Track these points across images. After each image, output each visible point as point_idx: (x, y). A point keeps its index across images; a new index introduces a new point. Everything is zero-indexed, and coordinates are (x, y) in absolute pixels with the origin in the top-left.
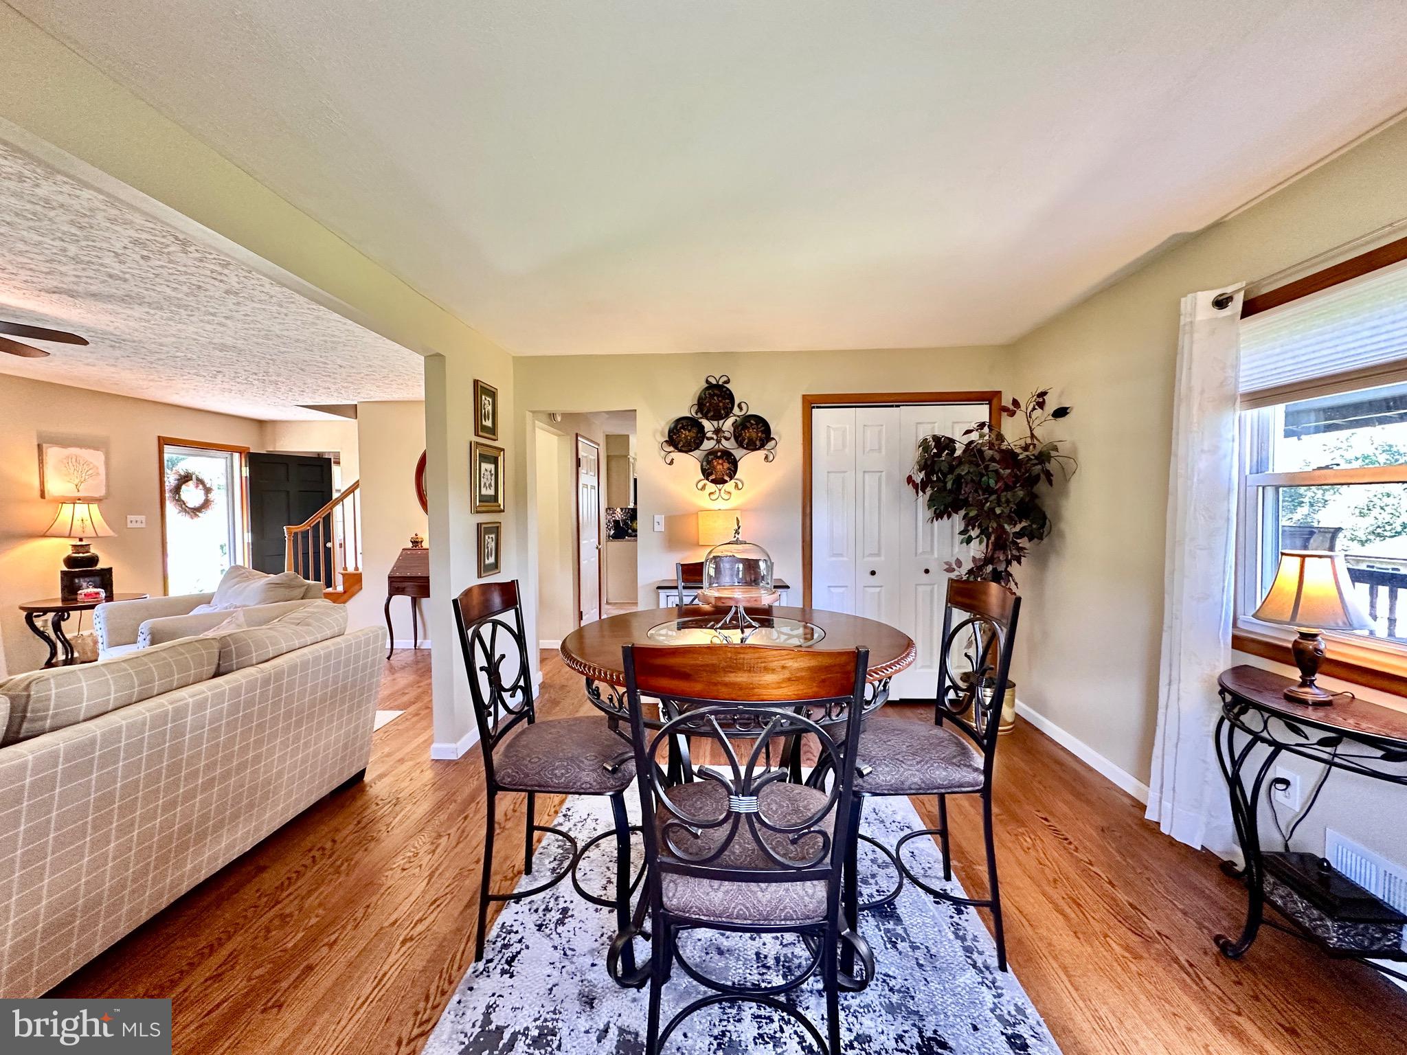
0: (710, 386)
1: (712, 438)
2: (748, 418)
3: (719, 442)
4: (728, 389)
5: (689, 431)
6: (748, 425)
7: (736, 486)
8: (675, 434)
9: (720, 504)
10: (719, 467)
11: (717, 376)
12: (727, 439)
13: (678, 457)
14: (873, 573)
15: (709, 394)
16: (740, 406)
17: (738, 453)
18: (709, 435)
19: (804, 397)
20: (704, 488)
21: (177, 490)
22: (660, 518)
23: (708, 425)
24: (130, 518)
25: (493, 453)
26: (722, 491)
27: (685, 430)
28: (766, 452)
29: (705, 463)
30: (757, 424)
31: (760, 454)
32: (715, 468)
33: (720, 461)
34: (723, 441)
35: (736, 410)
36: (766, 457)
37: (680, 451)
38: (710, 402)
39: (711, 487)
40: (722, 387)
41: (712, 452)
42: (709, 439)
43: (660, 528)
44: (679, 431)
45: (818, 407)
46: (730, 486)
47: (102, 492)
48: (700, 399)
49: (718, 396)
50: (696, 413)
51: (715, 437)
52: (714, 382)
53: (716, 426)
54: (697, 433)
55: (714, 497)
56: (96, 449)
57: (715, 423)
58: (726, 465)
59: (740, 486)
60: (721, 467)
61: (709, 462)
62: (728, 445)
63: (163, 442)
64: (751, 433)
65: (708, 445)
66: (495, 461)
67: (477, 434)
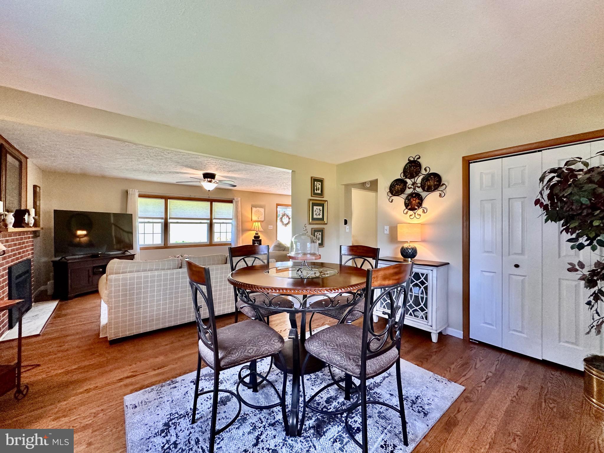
0: (410, 162)
1: (411, 188)
2: (430, 175)
3: (414, 189)
4: (418, 162)
5: (400, 185)
6: (430, 178)
7: (424, 210)
8: (393, 188)
9: (415, 221)
10: (414, 202)
11: (413, 155)
12: (419, 187)
13: (394, 198)
14: (517, 266)
15: (409, 166)
16: (425, 170)
17: (423, 194)
18: (410, 186)
19: (463, 157)
20: (407, 213)
21: (281, 218)
22: (387, 228)
23: (409, 182)
24: (269, 226)
25: (323, 202)
26: (416, 214)
27: (397, 185)
28: (440, 192)
29: (407, 201)
30: (434, 178)
31: (436, 194)
32: (411, 202)
33: (414, 199)
34: (417, 189)
35: (423, 172)
36: (440, 195)
37: (394, 195)
38: (410, 170)
39: (410, 212)
40: (416, 161)
41: (411, 195)
42: (409, 188)
43: (387, 232)
44: (395, 186)
45: (474, 162)
46: (420, 211)
47: (263, 219)
48: (405, 168)
49: (413, 166)
50: (404, 176)
51: (412, 187)
52: (412, 159)
53: (413, 181)
54: (403, 186)
55: (412, 217)
56: (262, 208)
57: (413, 180)
58: (417, 201)
59: (425, 211)
60: (415, 201)
61: (409, 200)
62: (419, 190)
63: (278, 205)
64: (431, 183)
65: (408, 191)
66: (323, 205)
67: (312, 196)
